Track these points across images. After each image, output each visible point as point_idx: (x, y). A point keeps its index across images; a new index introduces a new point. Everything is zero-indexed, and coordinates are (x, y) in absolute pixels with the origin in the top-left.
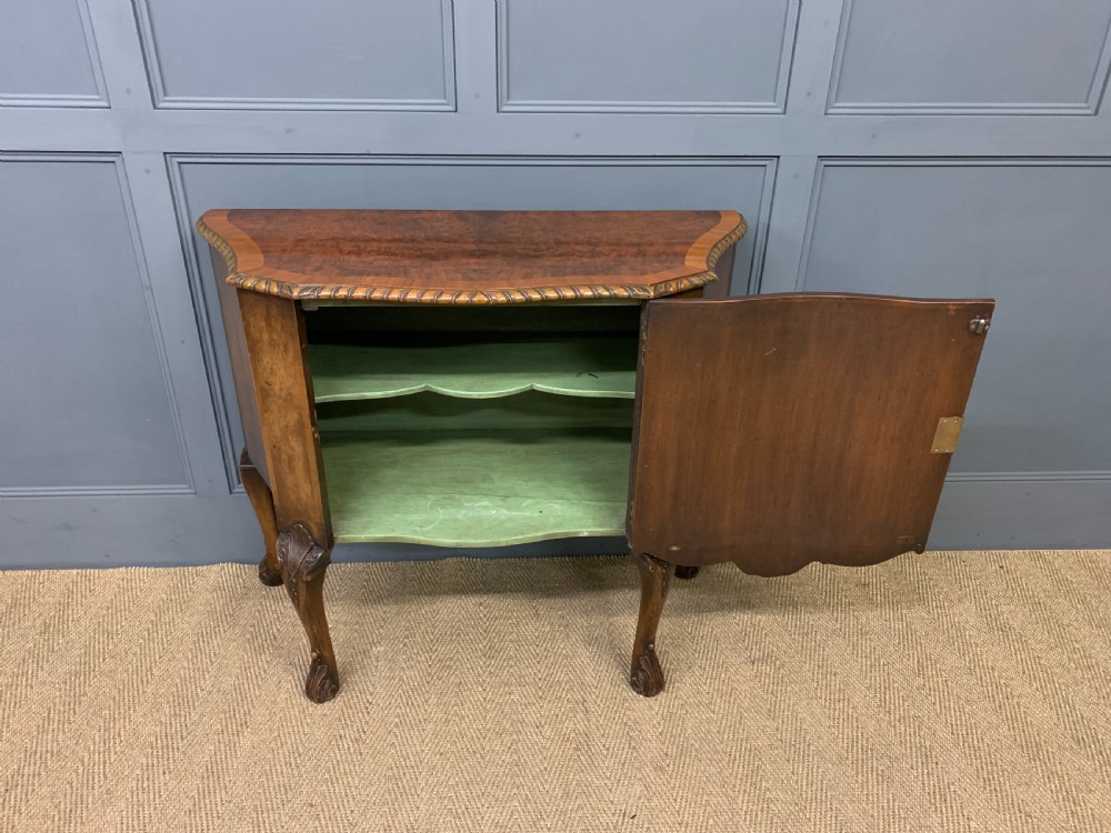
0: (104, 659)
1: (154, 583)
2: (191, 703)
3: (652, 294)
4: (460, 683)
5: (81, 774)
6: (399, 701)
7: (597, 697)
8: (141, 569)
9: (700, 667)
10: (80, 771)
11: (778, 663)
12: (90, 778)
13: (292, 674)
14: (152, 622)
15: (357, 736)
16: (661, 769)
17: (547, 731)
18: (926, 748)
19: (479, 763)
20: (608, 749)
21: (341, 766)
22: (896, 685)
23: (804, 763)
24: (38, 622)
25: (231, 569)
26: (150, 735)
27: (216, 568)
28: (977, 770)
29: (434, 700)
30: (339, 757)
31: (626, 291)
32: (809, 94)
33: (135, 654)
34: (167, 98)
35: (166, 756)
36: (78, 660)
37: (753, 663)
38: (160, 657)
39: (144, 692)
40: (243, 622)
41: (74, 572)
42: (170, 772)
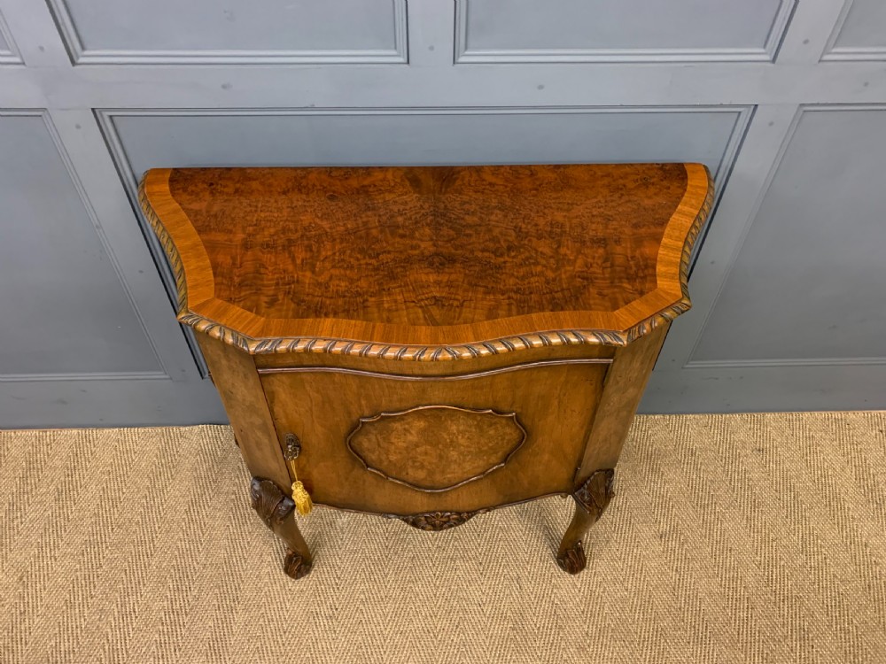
0: (113, 529)
1: (144, 442)
2: (190, 578)
3: (625, 342)
4: (414, 557)
5: (107, 650)
6: (363, 575)
7: (529, 573)
8: (133, 429)
9: (616, 541)
10: (107, 648)
11: (682, 537)
12: (115, 654)
13: (271, 546)
14: (148, 488)
15: (331, 613)
16: (584, 649)
17: (488, 609)
18: (804, 631)
19: (433, 642)
20: (539, 629)
21: (319, 644)
22: (782, 563)
23: (701, 644)
24: (52, 488)
25: (210, 430)
26: (159, 611)
27: (196, 429)
28: (846, 654)
29: (391, 577)
30: (317, 635)
31: (597, 338)
32: (806, 42)
33: (137, 523)
34: (86, 53)
35: (175, 633)
36: (90, 529)
37: (661, 537)
38: (159, 528)
39: (149, 565)
40: (225, 489)
41: (75, 431)
42: (180, 649)
